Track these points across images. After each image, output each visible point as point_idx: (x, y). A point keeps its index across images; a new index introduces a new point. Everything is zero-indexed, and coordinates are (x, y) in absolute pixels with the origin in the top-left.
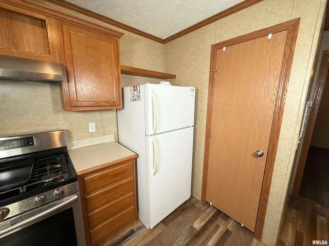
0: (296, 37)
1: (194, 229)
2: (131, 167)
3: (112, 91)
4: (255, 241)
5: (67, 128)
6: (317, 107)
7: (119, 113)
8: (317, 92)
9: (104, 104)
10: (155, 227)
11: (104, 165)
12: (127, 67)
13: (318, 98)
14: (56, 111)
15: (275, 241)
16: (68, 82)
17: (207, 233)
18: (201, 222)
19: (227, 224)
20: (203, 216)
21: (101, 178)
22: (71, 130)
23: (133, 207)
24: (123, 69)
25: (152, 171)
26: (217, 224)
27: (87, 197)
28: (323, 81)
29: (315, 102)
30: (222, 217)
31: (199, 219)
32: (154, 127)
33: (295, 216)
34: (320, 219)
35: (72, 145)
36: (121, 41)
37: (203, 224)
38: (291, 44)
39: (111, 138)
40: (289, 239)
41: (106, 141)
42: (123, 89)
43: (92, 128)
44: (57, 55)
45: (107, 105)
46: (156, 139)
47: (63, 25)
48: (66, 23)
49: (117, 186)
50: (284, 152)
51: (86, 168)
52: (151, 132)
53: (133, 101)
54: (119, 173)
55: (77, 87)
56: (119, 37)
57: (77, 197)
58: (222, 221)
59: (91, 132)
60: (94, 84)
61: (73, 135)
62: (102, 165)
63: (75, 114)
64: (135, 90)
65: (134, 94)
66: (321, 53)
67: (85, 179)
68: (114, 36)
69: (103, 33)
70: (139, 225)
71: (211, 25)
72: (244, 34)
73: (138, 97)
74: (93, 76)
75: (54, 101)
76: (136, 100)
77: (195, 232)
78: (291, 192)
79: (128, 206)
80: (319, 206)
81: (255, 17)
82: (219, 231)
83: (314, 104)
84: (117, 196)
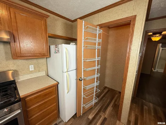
0: (135, 24)
1: (89, 119)
2: (55, 90)
3: (43, 48)
4: (118, 122)
5: (15, 69)
6: (143, 56)
7: (48, 59)
8: (143, 49)
9: (38, 55)
10: (69, 121)
11: (38, 90)
12: (52, 34)
13: (144, 52)
14: (7, 59)
15: (126, 121)
16: (15, 42)
17: (95, 121)
18: (92, 115)
19: (105, 114)
20: (93, 111)
21: (36, 98)
22: (18, 70)
23: (56, 111)
24: (50, 35)
25: (66, 91)
26: (100, 115)
27: (28, 110)
28: (146, 44)
29: (142, 54)
30: (102, 111)
31: (91, 113)
32: (67, 68)
33: (135, 107)
34: (145, 107)
35: (19, 79)
36: (48, 20)
37: (93, 116)
38: (133, 27)
39: (43, 73)
40: (133, 119)
41: (40, 75)
42: (49, 47)
43: (32, 68)
44: (6, 25)
45: (40, 55)
46: (68, 74)
47: (10, 8)
48: (12, 7)
49: (47, 101)
50: (130, 78)
51: (27, 93)
52: (65, 70)
53: (56, 53)
54: (47, 94)
55: (21, 45)
56: (47, 18)
57: (20, 111)
58: (102, 113)
59: (31, 71)
60: (32, 44)
61: (19, 73)
62: (37, 90)
63: (20, 61)
64: (56, 48)
65: (56, 49)
66: (145, 31)
67: (26, 99)
68: (44, 17)
69: (37, 14)
70: (60, 121)
71: (96, 15)
72: (112, 20)
73: (58, 51)
74: (31, 39)
75: (6, 53)
76: (57, 53)
77: (89, 121)
78: (133, 96)
79: (53, 111)
80: (144, 101)
81: (117, 13)
82: (101, 119)
83: (142, 55)
84: (47, 106)
